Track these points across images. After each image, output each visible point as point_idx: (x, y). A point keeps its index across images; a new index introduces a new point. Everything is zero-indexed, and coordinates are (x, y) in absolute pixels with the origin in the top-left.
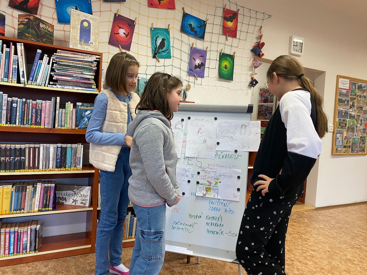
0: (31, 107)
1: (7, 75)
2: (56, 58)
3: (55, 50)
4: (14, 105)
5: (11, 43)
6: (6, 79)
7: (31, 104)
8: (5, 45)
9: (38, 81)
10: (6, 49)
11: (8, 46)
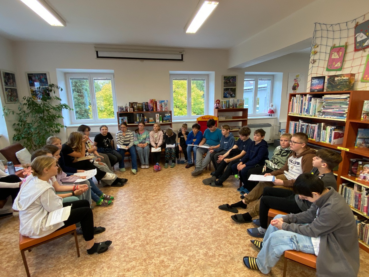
0: (310, 128)
1: (301, 112)
2: (324, 99)
3: (323, 95)
4: (303, 127)
5: (304, 95)
6: (301, 114)
7: (310, 127)
8: (301, 97)
9: (310, 114)
10: (301, 99)
11: (302, 97)
